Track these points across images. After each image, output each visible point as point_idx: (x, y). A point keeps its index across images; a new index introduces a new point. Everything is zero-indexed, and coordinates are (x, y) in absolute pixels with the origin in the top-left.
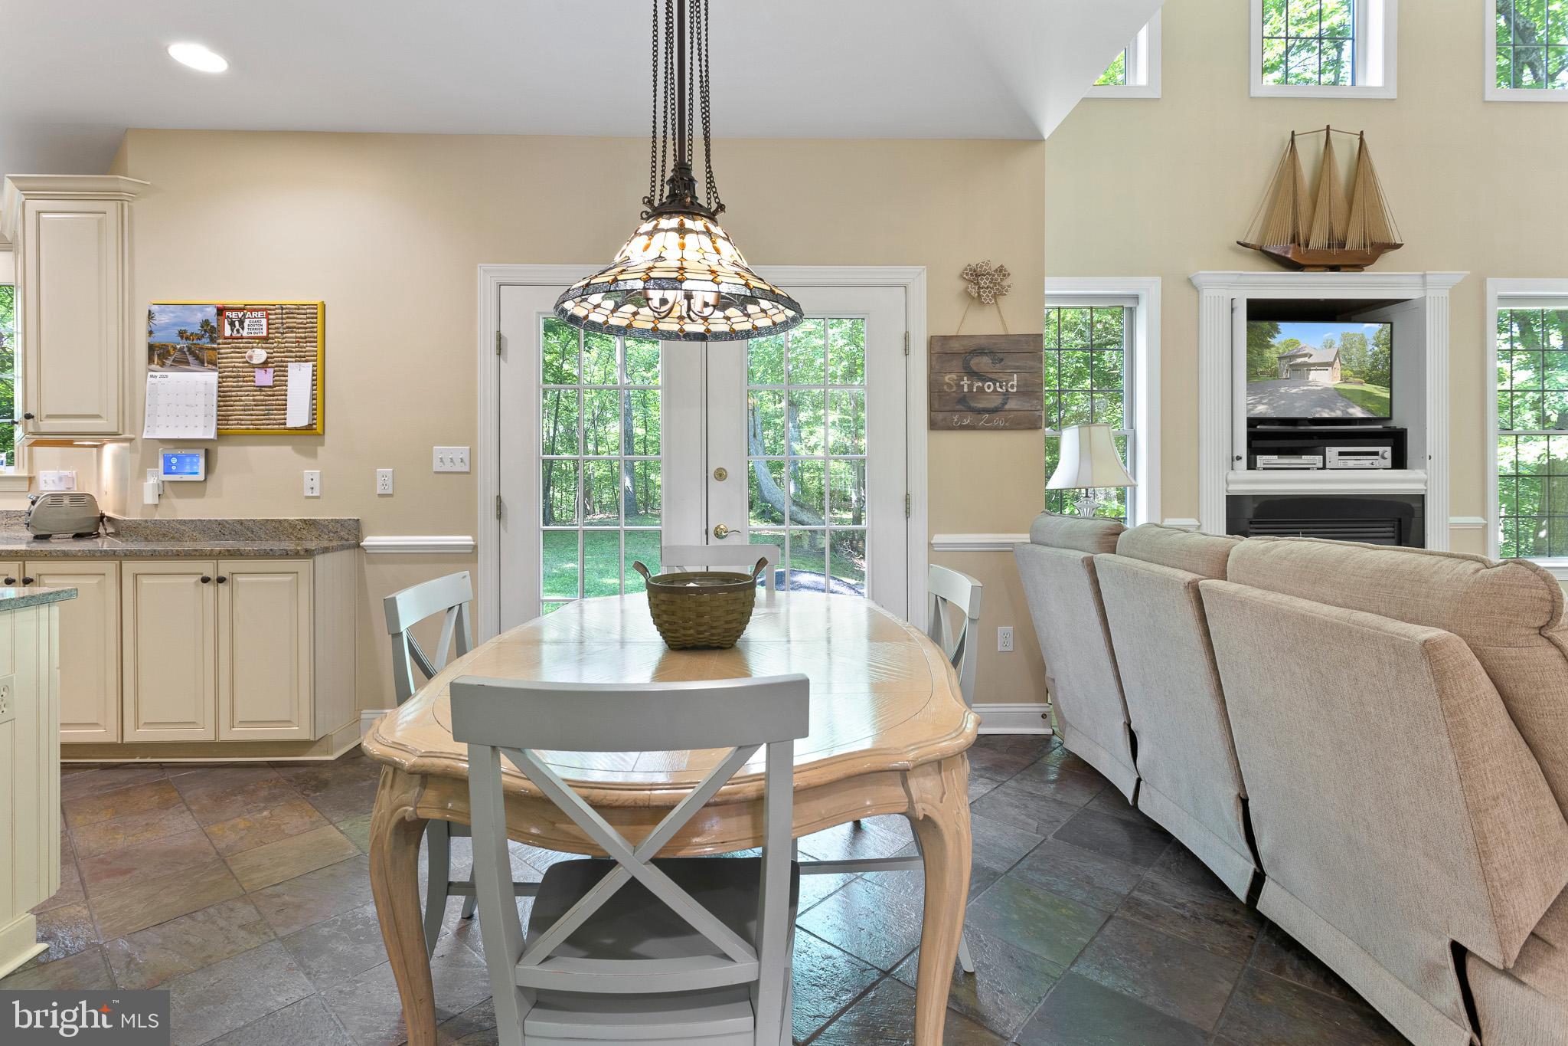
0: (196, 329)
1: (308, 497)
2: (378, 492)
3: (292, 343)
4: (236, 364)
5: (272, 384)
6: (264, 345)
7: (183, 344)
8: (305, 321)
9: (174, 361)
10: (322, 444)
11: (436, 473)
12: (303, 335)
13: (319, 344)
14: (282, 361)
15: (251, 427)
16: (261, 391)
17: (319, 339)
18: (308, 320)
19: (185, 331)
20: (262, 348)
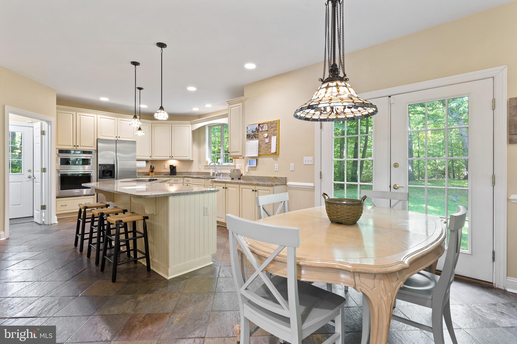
0: (254, 130)
1: (276, 171)
2: (291, 170)
3: (272, 131)
4: (262, 138)
5: (268, 142)
6: (267, 132)
7: (252, 134)
8: (275, 125)
9: (251, 138)
10: (279, 157)
11: (304, 165)
12: (275, 129)
13: (278, 131)
14: (270, 136)
15: (264, 153)
16: (266, 144)
17: (278, 130)
18: (276, 125)
19: (253, 131)
20: (267, 133)
